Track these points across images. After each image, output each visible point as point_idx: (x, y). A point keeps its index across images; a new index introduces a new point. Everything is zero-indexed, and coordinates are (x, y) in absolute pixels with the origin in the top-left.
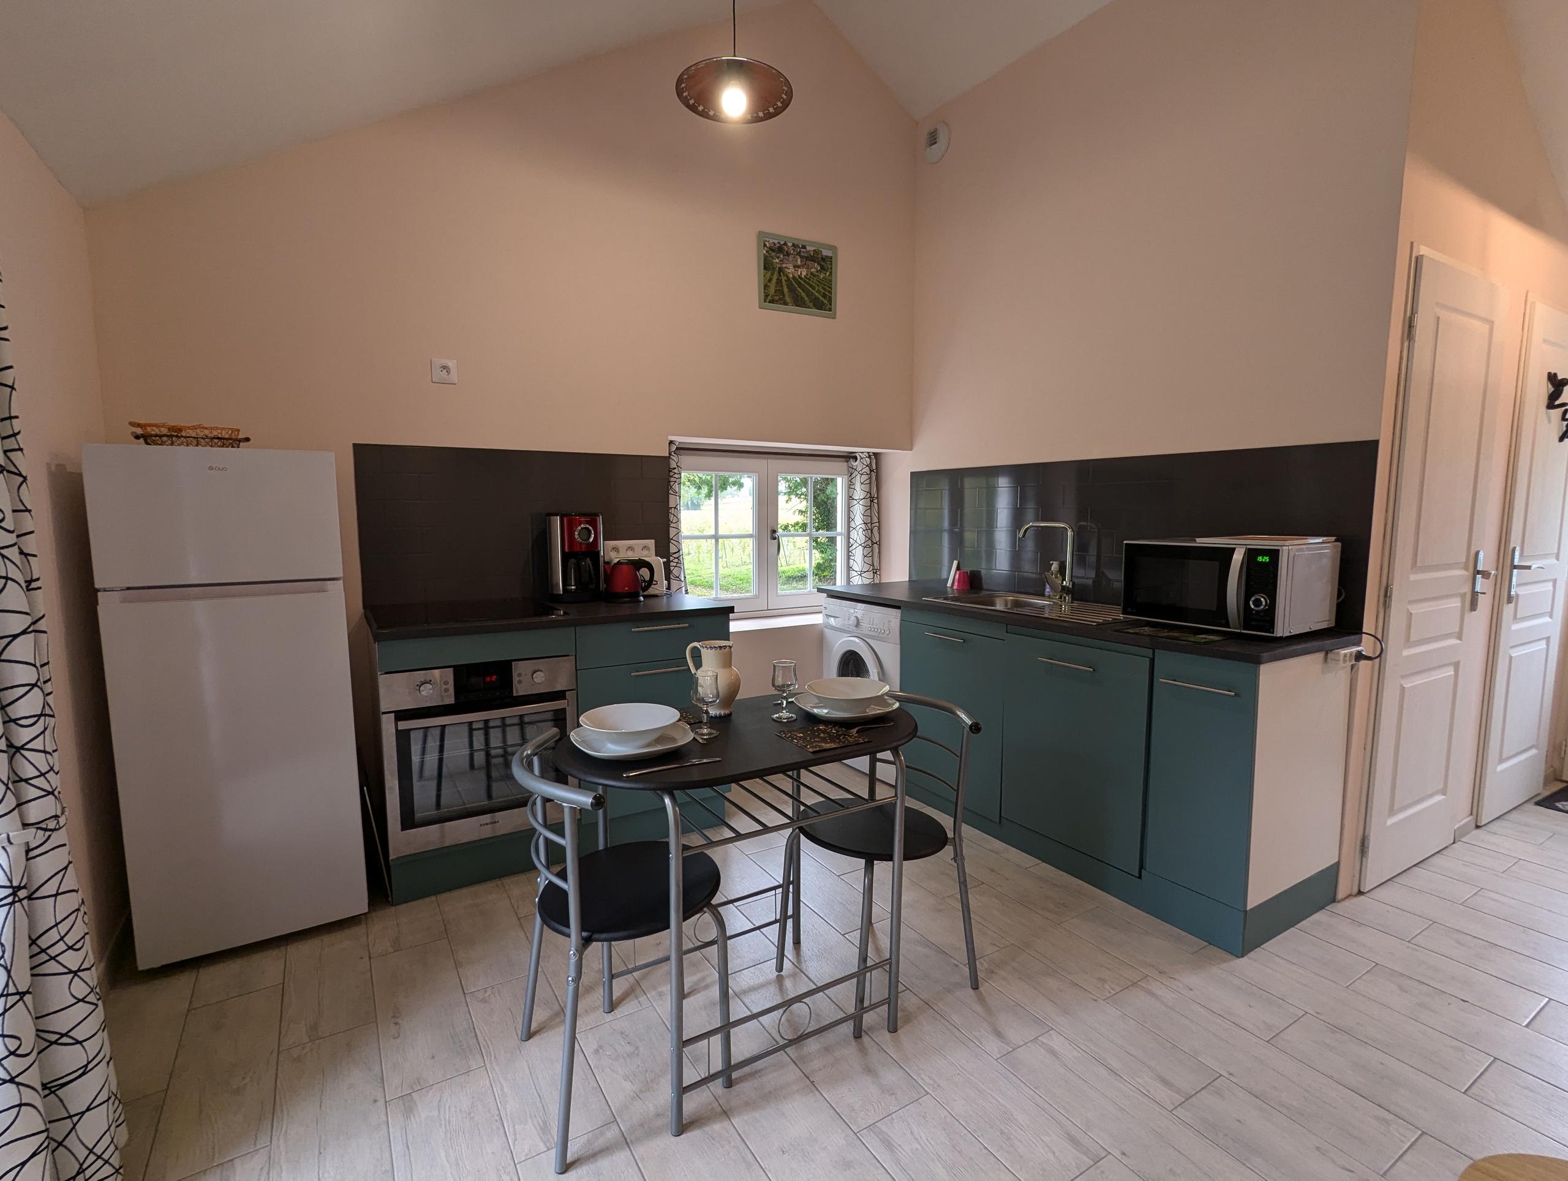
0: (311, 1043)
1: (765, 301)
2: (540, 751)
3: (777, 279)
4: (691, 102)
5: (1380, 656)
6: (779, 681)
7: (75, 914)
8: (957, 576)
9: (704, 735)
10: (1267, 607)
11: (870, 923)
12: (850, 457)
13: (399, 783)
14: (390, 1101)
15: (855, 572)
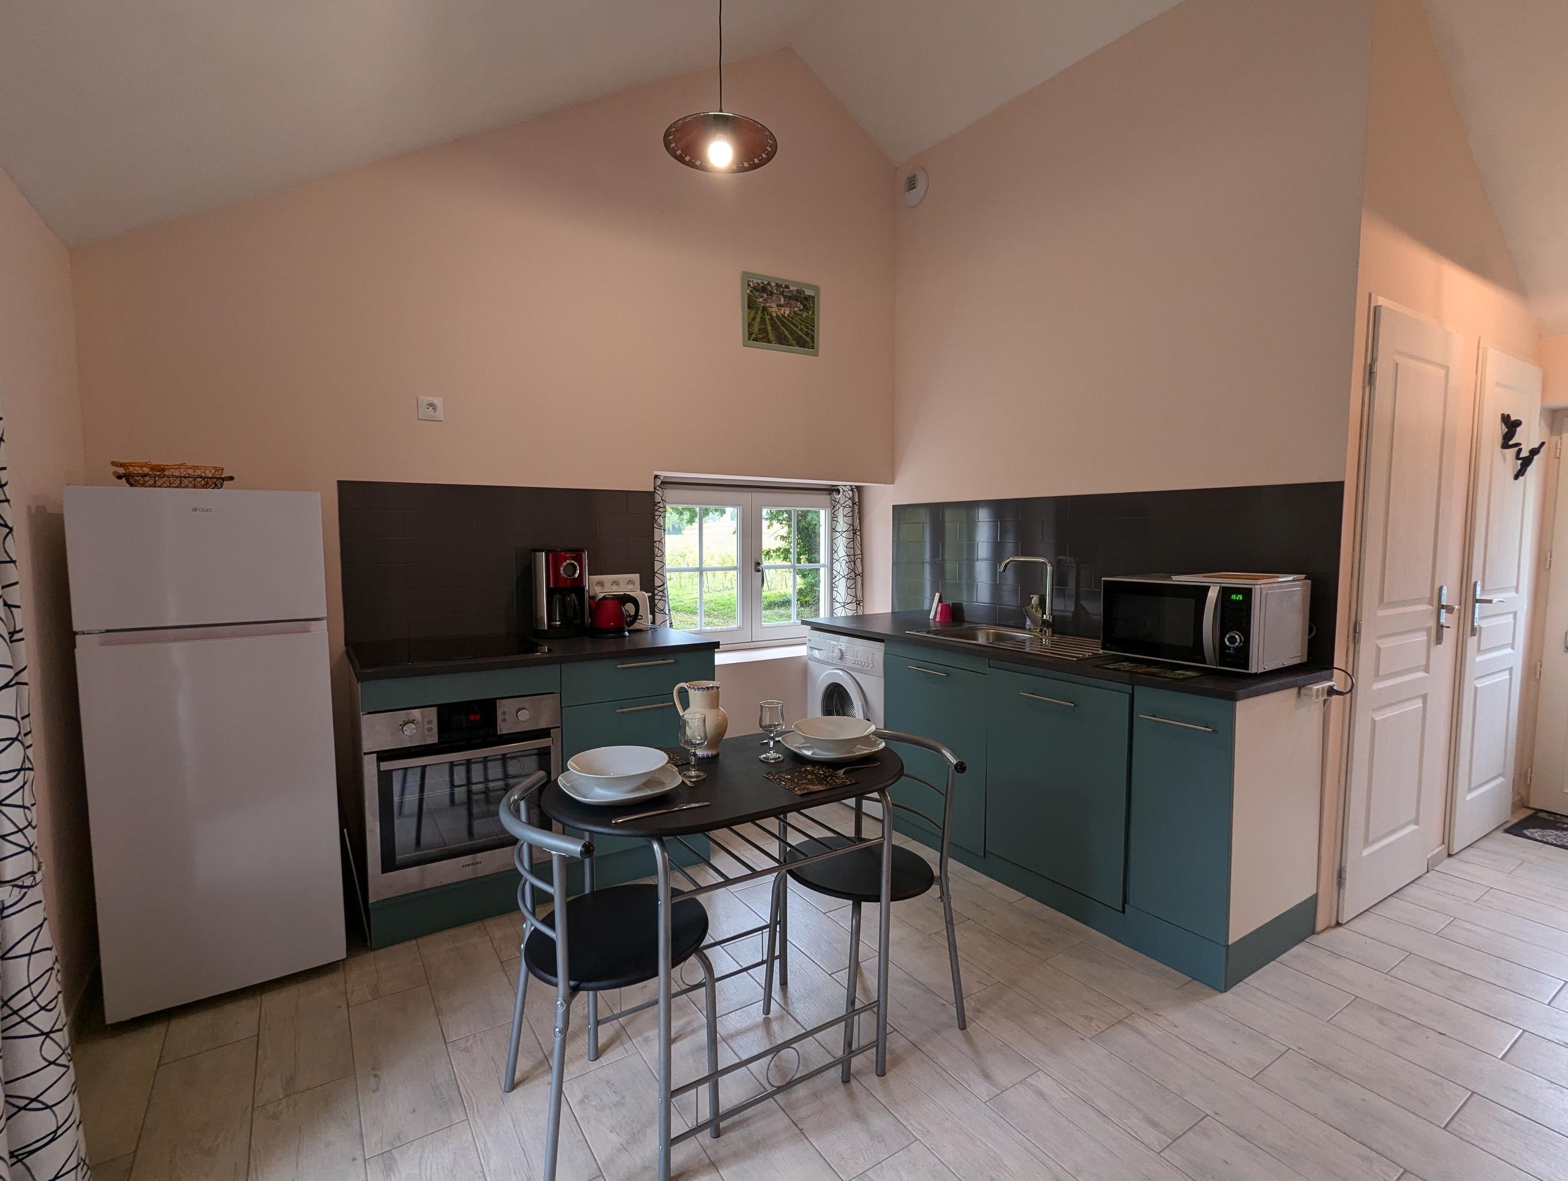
0: (287, 1098)
1: (749, 339)
2: (527, 795)
3: (761, 318)
4: (679, 152)
5: (1351, 691)
6: (767, 721)
7: (49, 973)
8: (939, 609)
9: (692, 777)
10: (1241, 644)
11: (857, 963)
12: (833, 490)
13: (380, 824)
14: (369, 1158)
15: (838, 604)
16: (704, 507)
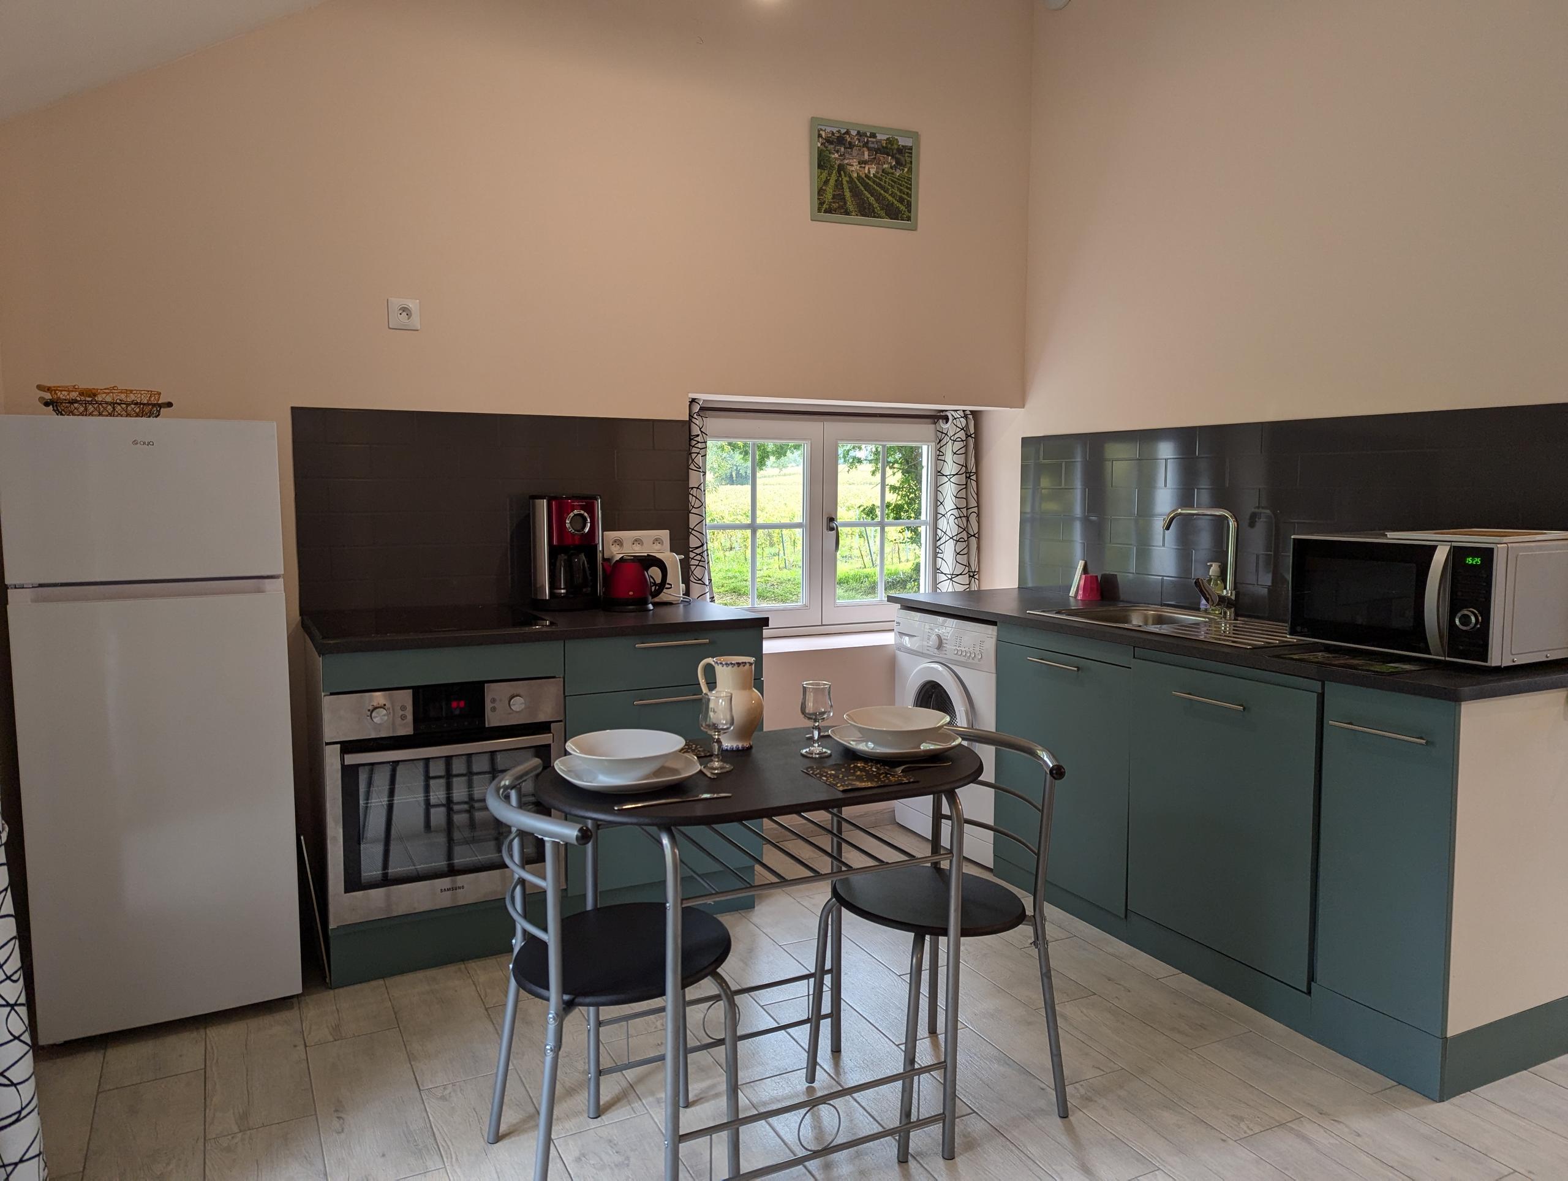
0: (242, 1133)
1: (819, 210)
2: (519, 782)
3: (836, 181)
6: (810, 707)
8: (1082, 583)
9: (715, 769)
10: (1478, 626)
12: (940, 417)
13: (344, 832)
15: (944, 577)
16: (779, 442)
